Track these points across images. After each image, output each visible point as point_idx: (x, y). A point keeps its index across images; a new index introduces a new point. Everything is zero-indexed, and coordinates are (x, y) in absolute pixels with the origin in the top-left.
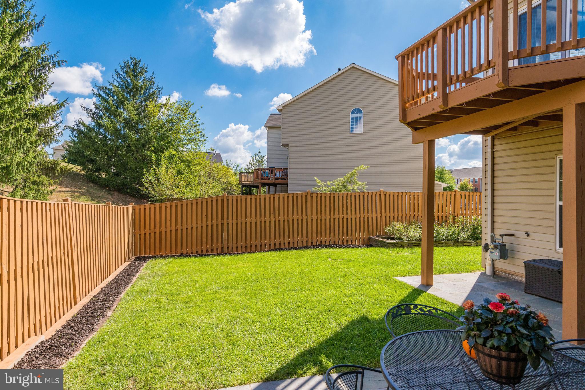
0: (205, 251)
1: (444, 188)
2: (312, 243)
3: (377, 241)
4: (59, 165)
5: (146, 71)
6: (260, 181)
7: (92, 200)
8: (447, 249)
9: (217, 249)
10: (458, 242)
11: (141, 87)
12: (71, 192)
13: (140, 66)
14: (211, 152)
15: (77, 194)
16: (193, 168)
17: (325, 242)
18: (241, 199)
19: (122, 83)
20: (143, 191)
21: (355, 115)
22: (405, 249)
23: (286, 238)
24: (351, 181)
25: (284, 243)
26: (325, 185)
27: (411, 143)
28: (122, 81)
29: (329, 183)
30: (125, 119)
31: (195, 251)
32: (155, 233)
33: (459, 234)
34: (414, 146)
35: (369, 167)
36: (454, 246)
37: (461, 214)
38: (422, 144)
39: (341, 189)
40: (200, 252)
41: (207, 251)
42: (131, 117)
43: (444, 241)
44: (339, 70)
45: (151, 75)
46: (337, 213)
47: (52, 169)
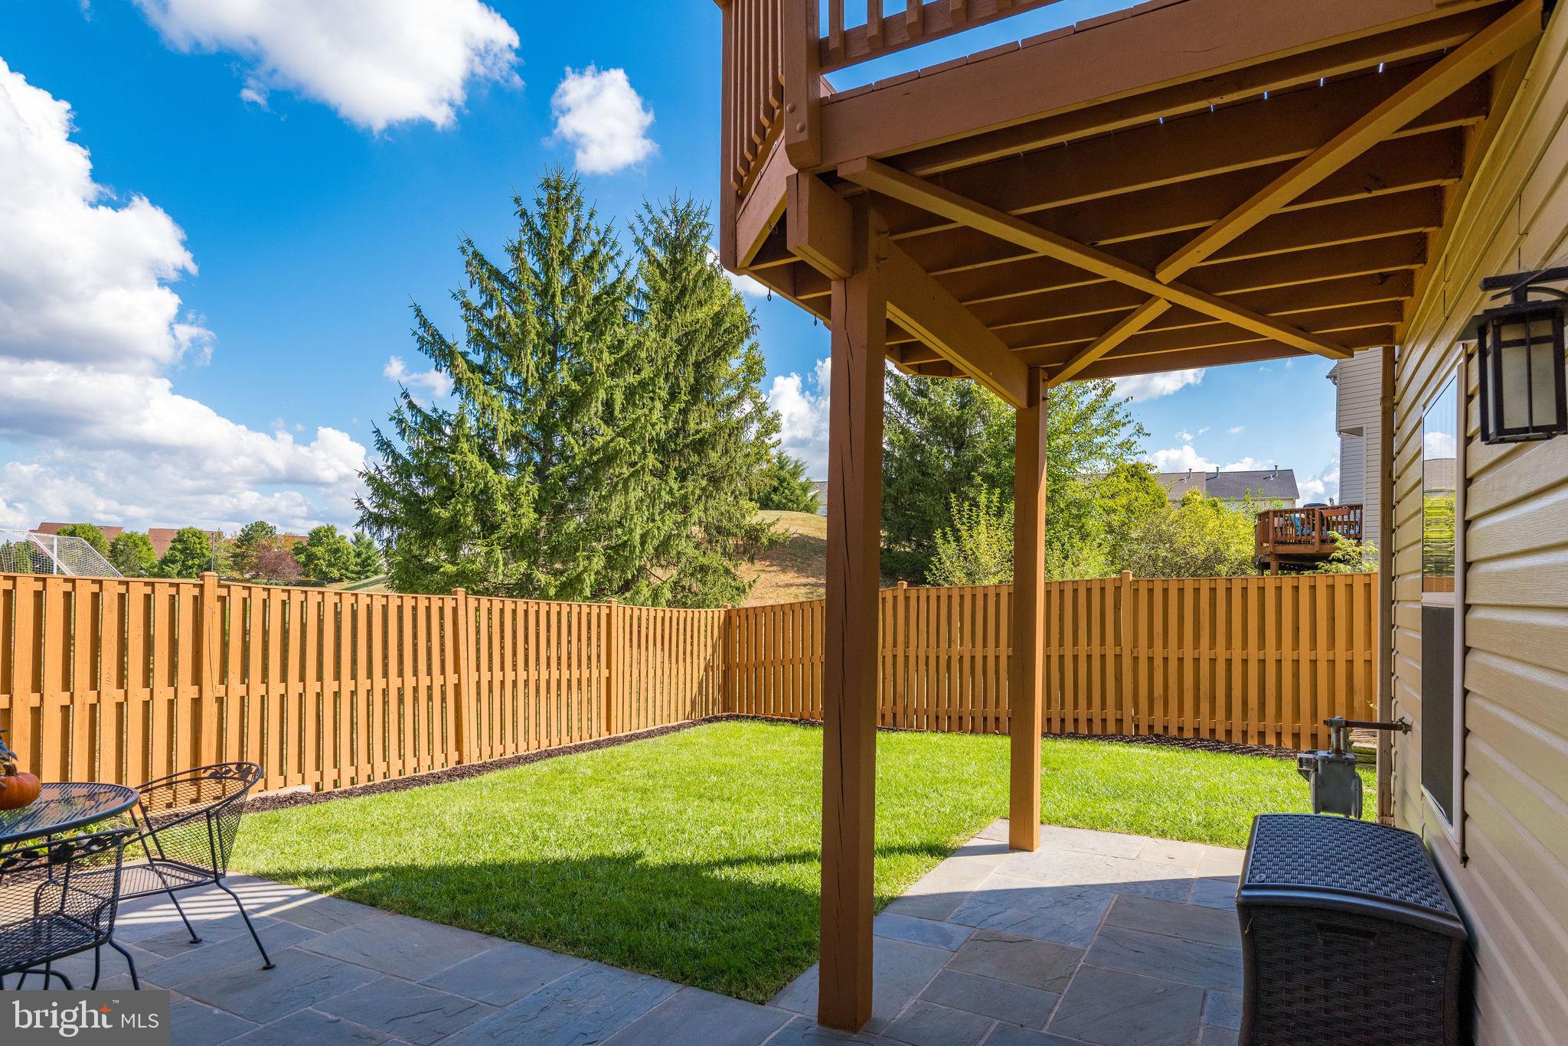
6: (1271, 548)
12: (814, 585)
42: (944, 412)
47: (753, 540)
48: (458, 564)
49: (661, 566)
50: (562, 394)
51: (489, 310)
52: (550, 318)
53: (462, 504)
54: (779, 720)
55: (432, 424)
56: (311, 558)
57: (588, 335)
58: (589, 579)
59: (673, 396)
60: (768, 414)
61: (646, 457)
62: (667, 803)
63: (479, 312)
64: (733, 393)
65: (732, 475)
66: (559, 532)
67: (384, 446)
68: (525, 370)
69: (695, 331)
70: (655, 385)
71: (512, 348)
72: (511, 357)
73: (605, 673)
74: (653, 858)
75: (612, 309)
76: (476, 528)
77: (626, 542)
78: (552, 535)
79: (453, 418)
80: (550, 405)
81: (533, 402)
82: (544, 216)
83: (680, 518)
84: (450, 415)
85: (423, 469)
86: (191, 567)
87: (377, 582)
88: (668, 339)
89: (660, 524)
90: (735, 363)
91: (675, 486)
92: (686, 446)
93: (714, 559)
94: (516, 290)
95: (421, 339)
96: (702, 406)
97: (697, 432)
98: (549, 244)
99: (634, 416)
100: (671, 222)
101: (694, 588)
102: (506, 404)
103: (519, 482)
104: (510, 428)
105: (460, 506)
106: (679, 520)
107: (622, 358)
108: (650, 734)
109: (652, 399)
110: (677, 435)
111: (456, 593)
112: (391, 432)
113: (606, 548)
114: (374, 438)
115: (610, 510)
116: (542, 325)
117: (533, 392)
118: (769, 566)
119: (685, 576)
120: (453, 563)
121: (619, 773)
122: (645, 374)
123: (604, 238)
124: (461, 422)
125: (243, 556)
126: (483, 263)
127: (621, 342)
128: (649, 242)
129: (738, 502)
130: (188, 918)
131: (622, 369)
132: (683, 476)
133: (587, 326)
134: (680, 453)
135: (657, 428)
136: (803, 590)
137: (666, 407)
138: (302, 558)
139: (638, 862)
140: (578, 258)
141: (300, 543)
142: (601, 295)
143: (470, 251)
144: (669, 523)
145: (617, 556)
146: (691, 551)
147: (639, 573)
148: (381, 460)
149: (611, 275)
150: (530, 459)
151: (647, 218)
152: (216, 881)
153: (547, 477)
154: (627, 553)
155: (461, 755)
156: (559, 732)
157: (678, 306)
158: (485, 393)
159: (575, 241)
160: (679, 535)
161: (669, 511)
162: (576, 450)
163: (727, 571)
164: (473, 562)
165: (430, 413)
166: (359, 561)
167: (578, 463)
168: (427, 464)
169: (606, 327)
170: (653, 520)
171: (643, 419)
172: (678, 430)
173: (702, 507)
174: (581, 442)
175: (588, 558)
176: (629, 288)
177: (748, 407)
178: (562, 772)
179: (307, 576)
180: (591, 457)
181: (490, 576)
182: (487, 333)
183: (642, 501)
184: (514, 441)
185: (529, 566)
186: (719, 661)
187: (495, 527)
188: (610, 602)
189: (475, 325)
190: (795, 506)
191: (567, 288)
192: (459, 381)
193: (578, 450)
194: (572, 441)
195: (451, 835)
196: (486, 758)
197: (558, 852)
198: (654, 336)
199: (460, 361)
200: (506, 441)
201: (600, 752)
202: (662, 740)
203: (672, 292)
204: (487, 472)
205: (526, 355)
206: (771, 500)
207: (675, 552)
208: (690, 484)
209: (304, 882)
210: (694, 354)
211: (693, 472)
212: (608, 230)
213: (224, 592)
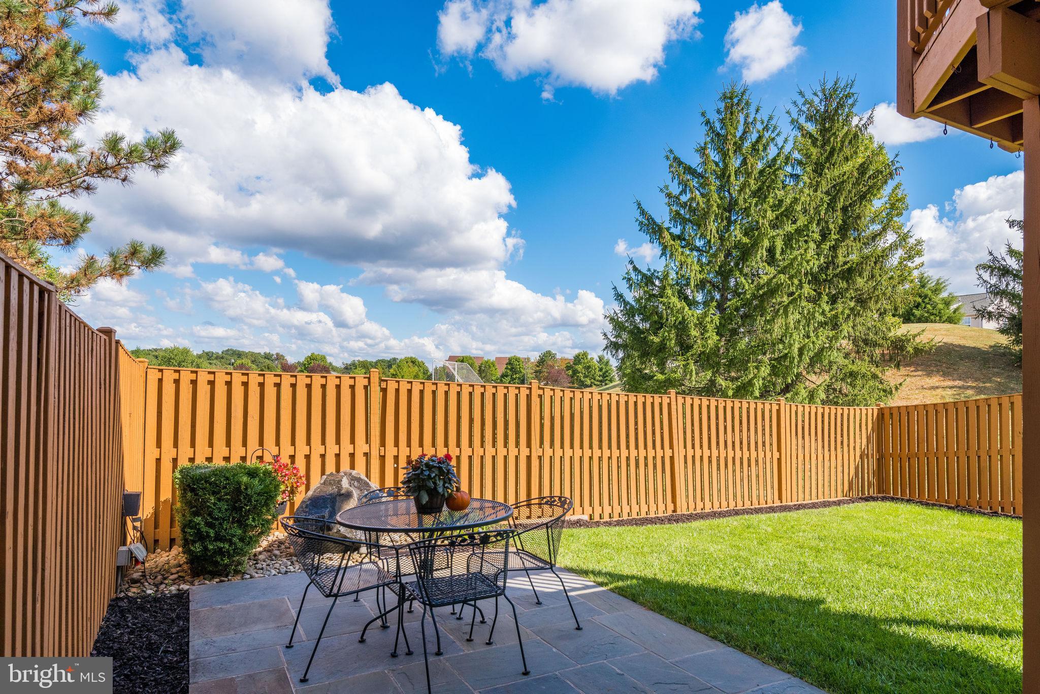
47: (898, 349)
48: (666, 374)
49: (815, 373)
50: (736, 247)
51: (684, 195)
52: (727, 193)
53: (668, 332)
54: (934, 505)
55: (648, 280)
56: (575, 372)
57: (754, 201)
58: (758, 384)
59: (824, 236)
60: (912, 241)
61: (801, 288)
62: (839, 562)
63: (677, 198)
64: (877, 227)
65: (878, 296)
66: (735, 349)
67: (619, 297)
68: (709, 234)
69: (843, 182)
70: (809, 230)
71: (698, 218)
72: (699, 226)
73: (776, 455)
74: (835, 605)
75: (773, 177)
76: (677, 349)
77: (787, 354)
78: (729, 351)
79: (660, 274)
80: (726, 257)
81: (715, 256)
82: (722, 121)
83: (831, 334)
84: (658, 272)
85: (642, 310)
86: (515, 379)
87: (614, 387)
88: (819, 192)
89: (814, 339)
90: (878, 203)
91: (827, 308)
92: (835, 276)
93: (862, 366)
94: (702, 177)
95: (641, 223)
96: (849, 242)
97: (845, 263)
98: (725, 139)
99: (792, 257)
100: (821, 100)
101: (845, 391)
102: (696, 260)
103: (705, 315)
104: (699, 276)
105: (666, 334)
106: (831, 336)
107: (782, 214)
108: (814, 506)
109: (806, 242)
110: (827, 268)
111: (669, 393)
112: (623, 288)
113: (771, 359)
114: (613, 292)
115: (774, 330)
116: (721, 199)
117: (714, 249)
118: (914, 371)
119: (836, 380)
120: (662, 373)
121: (794, 533)
122: (799, 223)
123: (767, 125)
124: (666, 276)
125: (540, 372)
126: (680, 163)
127: (781, 201)
128: (802, 120)
129: (883, 318)
130: (535, 588)
131: (782, 222)
132: (833, 300)
133: (754, 194)
134: (831, 282)
135: (811, 263)
136: (950, 392)
137: (818, 247)
138: (570, 372)
139: (822, 606)
140: (747, 144)
141: (569, 363)
142: (765, 169)
143: (672, 157)
144: (823, 338)
145: (779, 365)
146: (841, 361)
147: (797, 379)
148: (617, 307)
149: (772, 151)
150: (712, 299)
151: (800, 101)
152: (551, 568)
153: (725, 309)
154: (787, 363)
155: (675, 506)
156: (743, 497)
157: (828, 165)
158: (682, 253)
159: (745, 132)
160: (830, 348)
161: (822, 329)
162: (747, 287)
163: (875, 377)
164: (675, 372)
165: (646, 273)
166: (601, 373)
167: (748, 297)
168: (645, 307)
169: (769, 192)
170: (808, 337)
171: (799, 258)
172: (828, 264)
173: (851, 324)
174: (750, 281)
175: (757, 368)
176: (787, 158)
177: (891, 237)
178: (748, 527)
179: (573, 383)
180: (758, 291)
181: (687, 383)
182: (682, 212)
183: (799, 322)
184: (701, 285)
185: (713, 373)
186: (873, 450)
187: (689, 347)
188: (779, 400)
189: (674, 208)
190: (938, 318)
191: (739, 168)
192: (665, 248)
193: (748, 287)
194: (744, 281)
195: (677, 562)
196: (691, 511)
197: (755, 587)
198: (808, 192)
199: (666, 234)
200: (697, 286)
201: (776, 515)
202: (826, 510)
203: (822, 155)
204: (684, 309)
205: (709, 222)
206: (913, 314)
207: (827, 361)
208: (840, 306)
209: (592, 577)
210: (842, 200)
211: (842, 296)
212: (771, 118)
213: (541, 392)
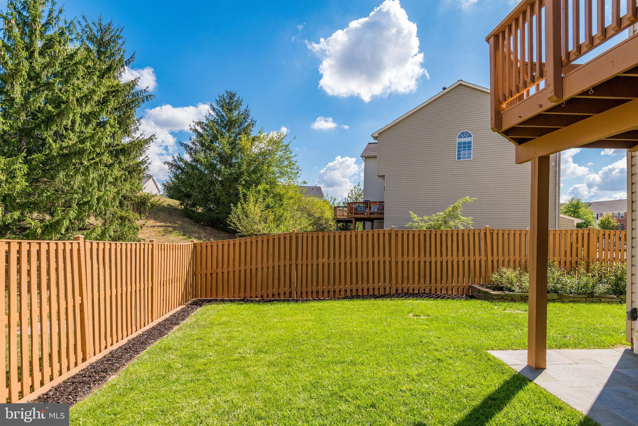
0: (270, 296)
1: (578, 224)
2: (397, 290)
3: (479, 291)
4: (149, 200)
5: (240, 104)
6: (353, 215)
7: (184, 235)
8: (576, 306)
9: (285, 294)
10: (593, 296)
11: (235, 121)
12: (165, 226)
13: (235, 99)
14: (304, 185)
15: (170, 229)
16: (285, 202)
17: (413, 290)
18: (312, 237)
19: (217, 118)
20: (230, 226)
21: (463, 140)
22: (517, 304)
23: (365, 283)
24: (453, 216)
25: (363, 290)
26: (421, 221)
27: (515, 162)
28: (217, 115)
29: (426, 218)
30: (219, 154)
31: (259, 295)
32: (217, 273)
33: (594, 286)
34: (518, 166)
35: (475, 198)
36: (586, 302)
37: (598, 260)
38: (530, 163)
39: (441, 225)
40: (265, 295)
41: (273, 295)
42: (224, 151)
43: (572, 295)
44: (444, 89)
45: (246, 108)
46: (428, 254)
47: (142, 203)
61: (103, 155)
73: (150, 284)
77: (87, 202)
89: (107, 193)
97: (117, 145)
146: (113, 209)
155: (85, 354)
170: (101, 191)
186: (191, 271)
